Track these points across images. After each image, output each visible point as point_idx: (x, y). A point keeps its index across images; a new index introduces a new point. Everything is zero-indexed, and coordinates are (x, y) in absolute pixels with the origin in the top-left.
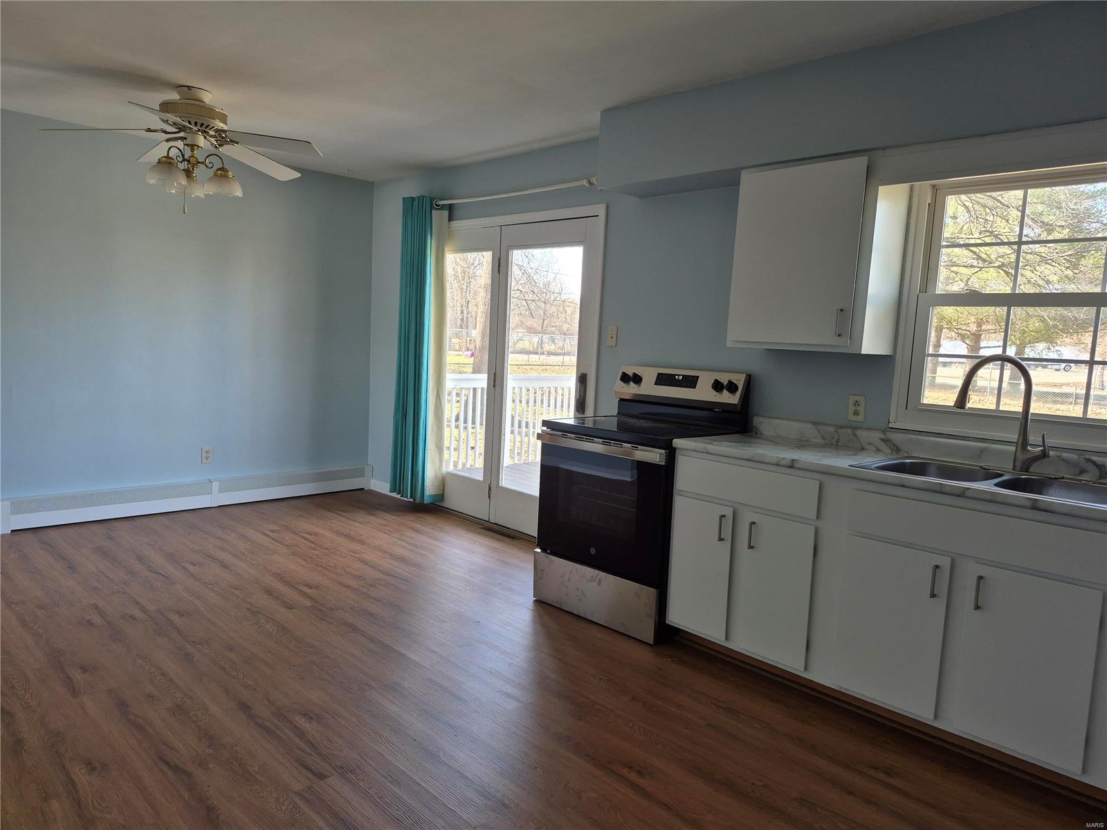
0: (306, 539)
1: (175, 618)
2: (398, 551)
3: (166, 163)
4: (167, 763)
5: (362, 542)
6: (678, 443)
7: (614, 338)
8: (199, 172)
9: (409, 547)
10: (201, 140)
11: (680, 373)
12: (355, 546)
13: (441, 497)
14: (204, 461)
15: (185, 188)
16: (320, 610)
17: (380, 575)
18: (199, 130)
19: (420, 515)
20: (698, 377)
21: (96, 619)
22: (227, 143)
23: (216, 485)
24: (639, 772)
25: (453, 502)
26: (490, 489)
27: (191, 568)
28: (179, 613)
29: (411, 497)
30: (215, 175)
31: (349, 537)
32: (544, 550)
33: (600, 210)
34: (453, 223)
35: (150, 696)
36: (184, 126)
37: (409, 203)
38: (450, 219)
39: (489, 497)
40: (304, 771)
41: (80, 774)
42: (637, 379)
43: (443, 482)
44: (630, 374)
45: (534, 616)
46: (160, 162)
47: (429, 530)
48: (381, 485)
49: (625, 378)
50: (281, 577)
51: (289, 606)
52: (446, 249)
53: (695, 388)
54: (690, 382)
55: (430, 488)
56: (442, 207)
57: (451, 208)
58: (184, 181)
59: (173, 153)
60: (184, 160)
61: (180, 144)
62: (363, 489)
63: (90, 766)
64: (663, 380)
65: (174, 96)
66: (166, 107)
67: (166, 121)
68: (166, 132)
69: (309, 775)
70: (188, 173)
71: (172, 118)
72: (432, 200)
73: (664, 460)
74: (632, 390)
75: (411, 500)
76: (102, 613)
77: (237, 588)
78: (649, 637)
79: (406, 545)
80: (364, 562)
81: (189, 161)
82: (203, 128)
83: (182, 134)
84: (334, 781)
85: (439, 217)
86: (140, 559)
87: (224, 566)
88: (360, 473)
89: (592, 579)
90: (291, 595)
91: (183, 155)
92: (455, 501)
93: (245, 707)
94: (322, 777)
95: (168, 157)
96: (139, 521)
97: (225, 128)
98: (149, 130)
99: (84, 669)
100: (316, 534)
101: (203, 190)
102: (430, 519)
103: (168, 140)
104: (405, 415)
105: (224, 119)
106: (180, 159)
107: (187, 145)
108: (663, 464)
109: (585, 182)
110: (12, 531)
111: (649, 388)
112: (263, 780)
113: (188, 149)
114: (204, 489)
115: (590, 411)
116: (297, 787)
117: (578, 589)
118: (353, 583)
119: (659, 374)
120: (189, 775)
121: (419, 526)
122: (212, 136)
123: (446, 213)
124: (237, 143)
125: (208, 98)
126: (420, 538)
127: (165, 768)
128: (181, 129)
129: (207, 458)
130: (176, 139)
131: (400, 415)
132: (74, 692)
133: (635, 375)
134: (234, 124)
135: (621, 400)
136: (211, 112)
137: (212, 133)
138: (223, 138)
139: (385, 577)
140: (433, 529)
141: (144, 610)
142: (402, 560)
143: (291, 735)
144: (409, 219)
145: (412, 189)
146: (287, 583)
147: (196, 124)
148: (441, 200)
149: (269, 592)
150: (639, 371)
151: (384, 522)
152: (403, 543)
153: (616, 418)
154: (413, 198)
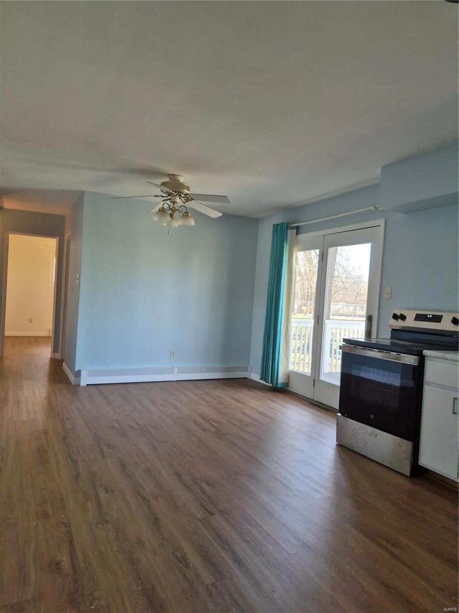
0: (216, 399)
1: (151, 429)
2: (261, 410)
3: (162, 211)
4: (140, 494)
5: (243, 403)
6: (426, 352)
7: (389, 294)
8: (176, 214)
9: (268, 408)
10: (178, 199)
11: (430, 314)
12: (240, 405)
13: (287, 384)
14: (172, 357)
15: (169, 222)
16: (219, 434)
17: (251, 421)
18: (177, 195)
19: (276, 393)
20: (442, 316)
21: (116, 425)
22: (189, 200)
23: (176, 370)
24: (393, 545)
25: (294, 387)
26: (314, 381)
27: (161, 407)
28: (153, 427)
29: (271, 383)
30: (183, 215)
31: (236, 400)
32: (343, 415)
33: (382, 222)
34: (298, 236)
35: (136, 463)
36: (171, 193)
37: (276, 227)
38: (297, 234)
39: (314, 386)
40: (203, 509)
41: (102, 493)
42: (403, 317)
43: (288, 376)
44: (399, 314)
45: (336, 452)
46: (159, 210)
47: (280, 402)
48: (256, 377)
49: (395, 317)
50: (202, 416)
51: (204, 430)
52: (294, 250)
53: (440, 322)
54: (437, 319)
55: (281, 379)
56: (293, 228)
57: (298, 228)
58: (169, 219)
59: (166, 206)
60: (170, 209)
61: (168, 202)
62: (247, 378)
63: (106, 490)
64: (419, 318)
65: (167, 180)
66: (163, 184)
67: (162, 191)
68: (162, 197)
69: (206, 512)
70: (171, 216)
71: (166, 189)
72: (288, 224)
73: (417, 363)
74: (400, 324)
75: (271, 385)
76: (119, 423)
77: (180, 419)
78: (407, 472)
79: (266, 407)
80: (244, 413)
81: (172, 209)
82: (179, 194)
83: (169, 197)
84: (217, 517)
85: (291, 233)
86: (139, 401)
87: (176, 408)
88: (245, 369)
89: (371, 434)
90: (206, 424)
91: (169, 207)
92: (295, 387)
93: (178, 475)
94: (212, 514)
95: (163, 208)
96: (140, 385)
97: (189, 193)
98: (156, 196)
99: (109, 447)
100: (221, 398)
101: (178, 223)
102: (281, 396)
103: (163, 201)
104: (269, 338)
105: (188, 188)
106: (168, 209)
107: (171, 202)
108: (416, 365)
109: (372, 208)
110: (87, 385)
111: (410, 323)
112: (183, 510)
113: (172, 204)
114: (170, 371)
115: (374, 335)
116: (199, 517)
117: (363, 439)
118: (236, 423)
119: (417, 314)
120: (149, 501)
121: (274, 399)
122: (182, 197)
123: (295, 231)
124: (193, 200)
125: (181, 180)
126: (274, 405)
127: (138, 496)
128: (170, 194)
129: (173, 356)
130: (167, 200)
131: (266, 338)
132: (104, 457)
133: (402, 315)
134: (193, 191)
135: (393, 330)
136: (182, 186)
137: (183, 196)
138: (188, 198)
139: (254, 422)
140: (282, 401)
141: (137, 423)
142: (263, 414)
143: (199, 492)
144: (276, 236)
145: (278, 220)
146: (204, 419)
147: (176, 192)
148: (293, 224)
149: (195, 422)
150: (404, 313)
151: (256, 395)
152: (265, 406)
153: (390, 340)
154: (278, 225)
